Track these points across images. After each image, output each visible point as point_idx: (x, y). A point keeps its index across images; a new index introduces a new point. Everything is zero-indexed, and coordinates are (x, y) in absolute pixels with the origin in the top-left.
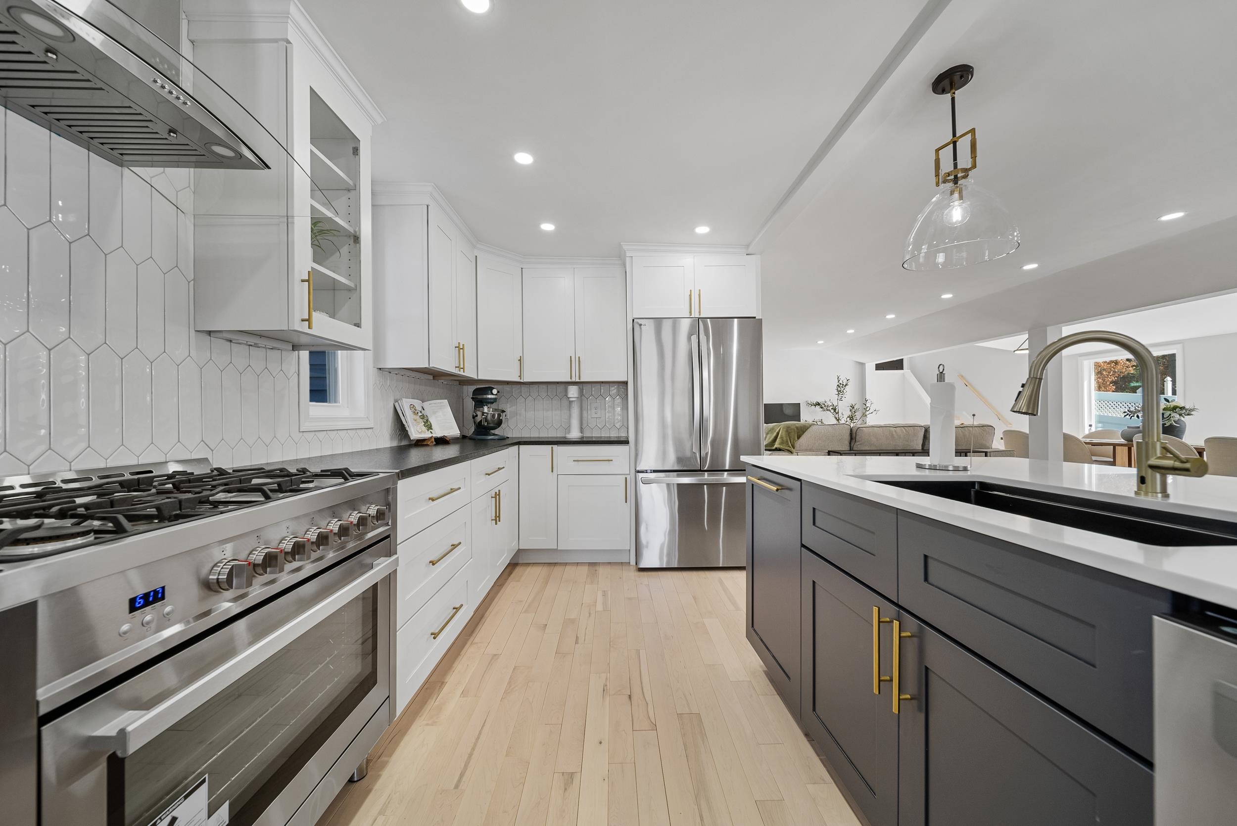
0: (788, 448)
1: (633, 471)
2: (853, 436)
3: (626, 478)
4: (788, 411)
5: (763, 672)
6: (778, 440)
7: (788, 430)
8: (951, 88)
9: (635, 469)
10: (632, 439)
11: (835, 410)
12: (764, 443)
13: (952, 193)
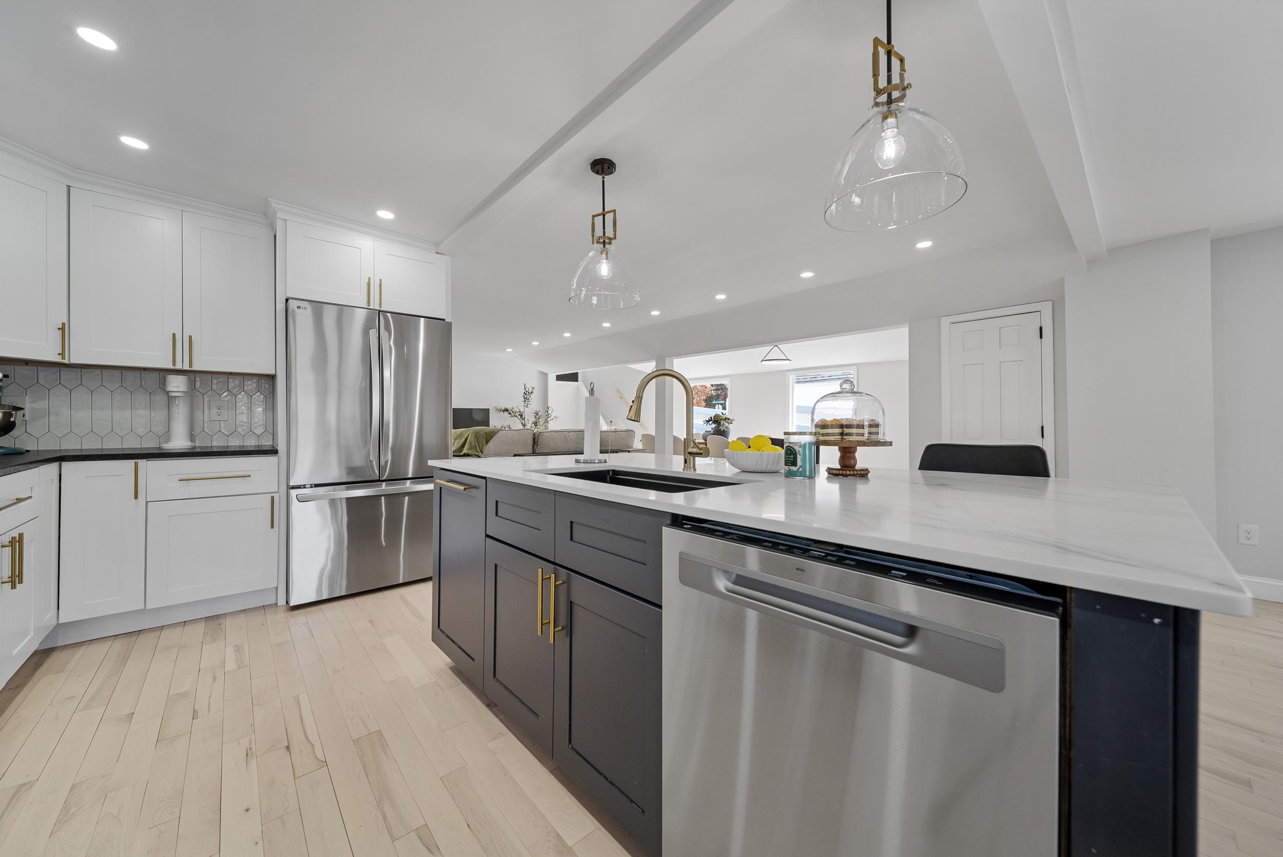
0: (477, 453)
1: (284, 488)
2: (535, 440)
3: (273, 498)
4: (477, 417)
5: (448, 669)
6: (466, 445)
7: (477, 435)
8: (602, 173)
9: (287, 485)
10: (281, 447)
11: (521, 416)
12: (452, 448)
13: (602, 253)
